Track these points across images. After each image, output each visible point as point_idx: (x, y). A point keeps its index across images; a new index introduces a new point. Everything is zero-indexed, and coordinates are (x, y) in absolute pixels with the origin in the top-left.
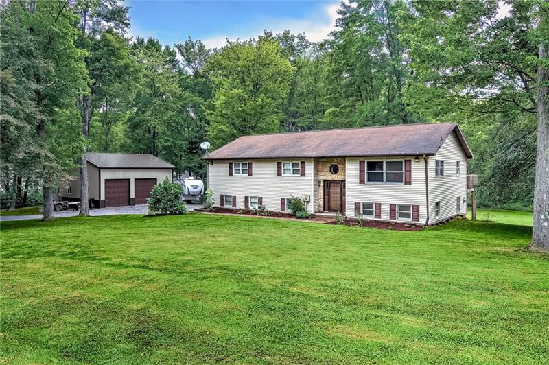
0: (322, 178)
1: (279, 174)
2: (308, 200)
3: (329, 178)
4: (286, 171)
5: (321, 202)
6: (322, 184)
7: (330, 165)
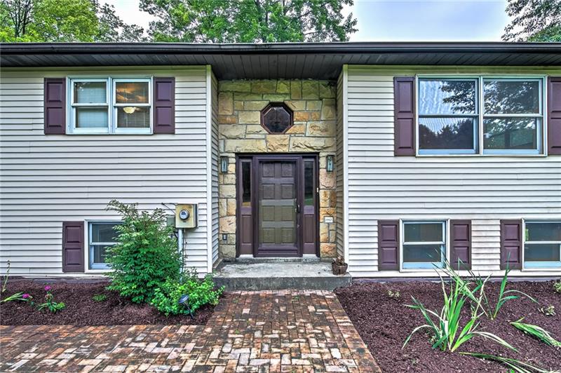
0: (233, 146)
1: (54, 126)
2: (191, 224)
3: (261, 147)
4: (84, 117)
5: (230, 227)
6: (232, 168)
7: (264, 104)
